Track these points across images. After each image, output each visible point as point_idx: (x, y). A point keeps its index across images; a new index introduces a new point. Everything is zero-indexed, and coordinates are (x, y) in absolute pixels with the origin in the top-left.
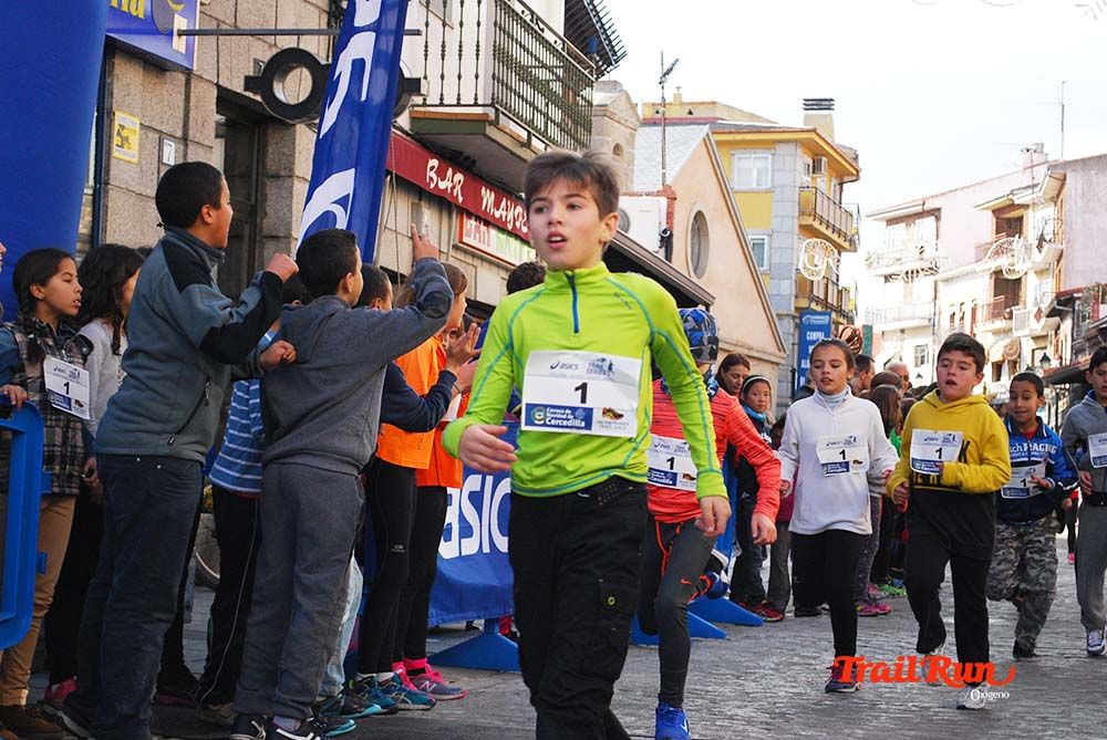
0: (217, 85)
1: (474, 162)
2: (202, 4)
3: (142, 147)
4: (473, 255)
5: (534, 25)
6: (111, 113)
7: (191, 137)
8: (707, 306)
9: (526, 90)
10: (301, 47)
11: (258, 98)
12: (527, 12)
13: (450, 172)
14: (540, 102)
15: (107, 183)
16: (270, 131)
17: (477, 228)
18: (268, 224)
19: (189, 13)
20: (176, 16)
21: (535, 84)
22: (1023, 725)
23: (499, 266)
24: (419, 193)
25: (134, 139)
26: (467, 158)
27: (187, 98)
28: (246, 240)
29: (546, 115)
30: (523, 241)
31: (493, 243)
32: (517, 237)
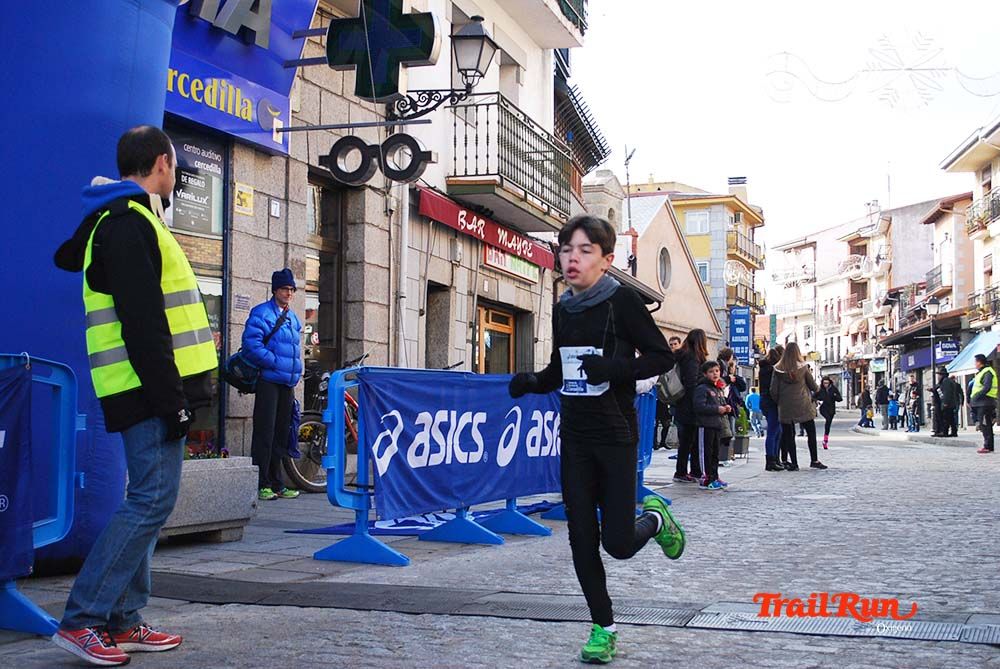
0: (308, 164)
2: (293, 112)
3: (256, 205)
4: (496, 273)
5: (527, 123)
6: (233, 184)
7: (290, 198)
8: (660, 303)
9: (528, 168)
10: (355, 135)
11: (328, 170)
12: (521, 115)
13: (475, 218)
14: (538, 175)
15: (231, 229)
16: (349, 195)
17: (497, 255)
18: (349, 254)
19: (284, 117)
21: (532, 162)
23: (514, 279)
24: (456, 233)
25: (250, 200)
26: (488, 210)
27: (287, 173)
28: (335, 266)
30: (529, 262)
31: (509, 264)
32: (525, 260)
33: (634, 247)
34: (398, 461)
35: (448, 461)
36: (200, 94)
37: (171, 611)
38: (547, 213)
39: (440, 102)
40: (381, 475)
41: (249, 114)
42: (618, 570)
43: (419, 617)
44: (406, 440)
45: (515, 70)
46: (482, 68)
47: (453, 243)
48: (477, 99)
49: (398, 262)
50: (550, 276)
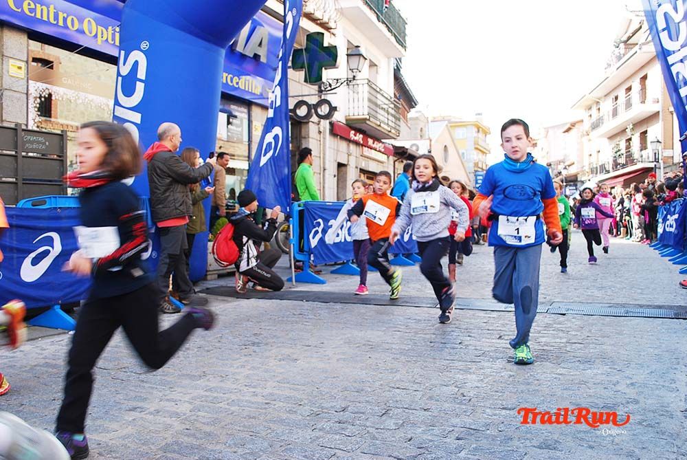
1: (365, 132)
4: (368, 158)
5: (381, 92)
6: (252, 122)
9: (381, 112)
10: (305, 100)
11: (293, 115)
12: (378, 88)
13: (358, 134)
14: (386, 115)
16: (302, 126)
17: (368, 150)
21: (383, 109)
23: (376, 161)
25: (259, 129)
26: (362, 130)
29: (388, 119)
30: (383, 153)
31: (373, 154)
32: (381, 152)
33: (430, 146)
34: (322, 241)
35: (343, 241)
36: (237, 83)
37: (228, 302)
38: (390, 131)
39: (342, 83)
40: (313, 247)
41: (258, 91)
42: (414, 285)
43: (328, 304)
44: (324, 231)
45: (376, 67)
46: (360, 68)
47: (348, 145)
48: (358, 82)
49: (324, 154)
50: (391, 158)
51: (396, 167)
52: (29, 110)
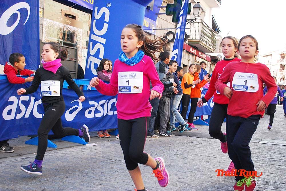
1: (198, 48)
2: (157, 25)
5: (207, 27)
10: (172, 31)
12: (206, 25)
13: (194, 49)
14: (208, 38)
17: (198, 58)
19: (155, 26)
20: (153, 27)
21: (207, 36)
22: (283, 135)
24: (189, 53)
29: (209, 41)
32: (204, 59)
38: (211, 48)
39: (189, 22)
41: (148, 26)
45: (204, 13)
46: (199, 15)
47: (189, 55)
48: (196, 21)
50: (209, 63)
51: (211, 68)
52: (43, 33)
